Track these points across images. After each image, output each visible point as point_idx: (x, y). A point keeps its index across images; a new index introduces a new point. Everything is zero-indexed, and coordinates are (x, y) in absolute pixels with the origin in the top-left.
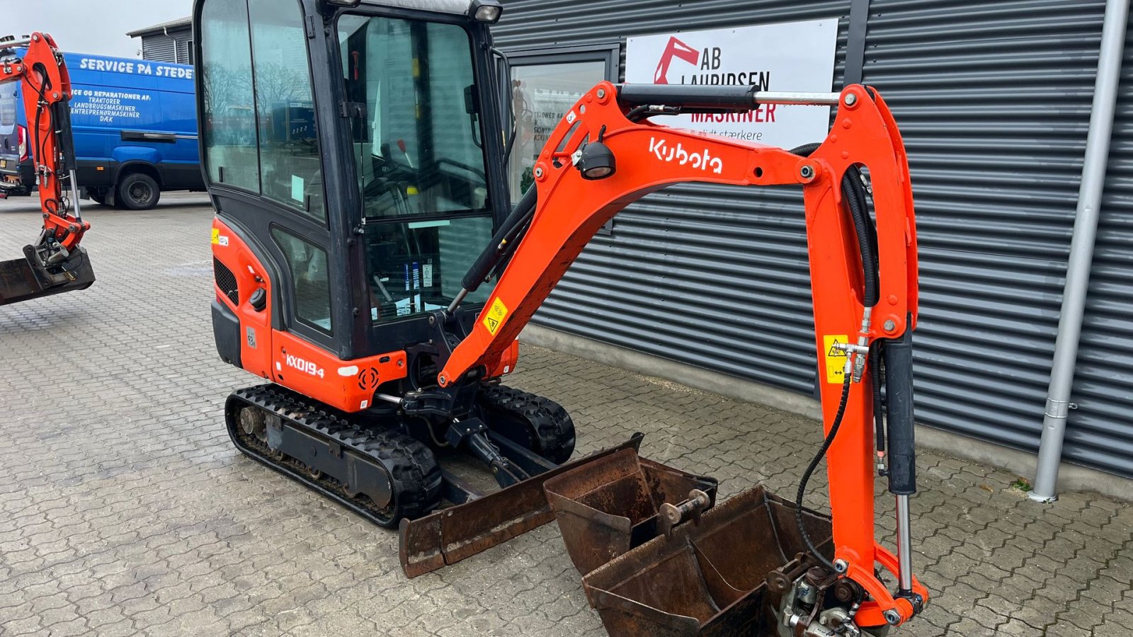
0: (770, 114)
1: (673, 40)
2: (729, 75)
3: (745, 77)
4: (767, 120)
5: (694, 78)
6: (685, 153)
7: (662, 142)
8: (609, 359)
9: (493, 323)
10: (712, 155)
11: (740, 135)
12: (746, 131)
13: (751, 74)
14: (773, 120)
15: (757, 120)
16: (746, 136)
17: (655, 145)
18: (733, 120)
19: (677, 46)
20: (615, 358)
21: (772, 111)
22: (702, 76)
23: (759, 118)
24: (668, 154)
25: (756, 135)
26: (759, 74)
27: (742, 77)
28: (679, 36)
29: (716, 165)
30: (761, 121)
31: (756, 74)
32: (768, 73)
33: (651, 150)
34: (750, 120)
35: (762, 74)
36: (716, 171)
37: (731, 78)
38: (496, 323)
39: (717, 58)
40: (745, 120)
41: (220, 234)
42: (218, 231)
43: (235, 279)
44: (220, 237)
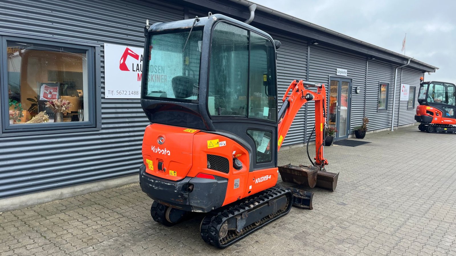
0: (166, 80)
1: (127, 49)
4: (165, 82)
5: (138, 65)
8: (100, 188)
10: (313, 95)
11: (156, 87)
12: (158, 86)
13: (159, 66)
15: (161, 82)
18: (153, 81)
19: (129, 51)
20: (103, 186)
22: (141, 65)
26: (161, 67)
27: (156, 67)
28: (130, 48)
30: (163, 82)
34: (159, 82)
37: (152, 67)
40: (157, 82)
41: (220, 141)
42: (217, 140)
43: (228, 160)
44: (220, 143)
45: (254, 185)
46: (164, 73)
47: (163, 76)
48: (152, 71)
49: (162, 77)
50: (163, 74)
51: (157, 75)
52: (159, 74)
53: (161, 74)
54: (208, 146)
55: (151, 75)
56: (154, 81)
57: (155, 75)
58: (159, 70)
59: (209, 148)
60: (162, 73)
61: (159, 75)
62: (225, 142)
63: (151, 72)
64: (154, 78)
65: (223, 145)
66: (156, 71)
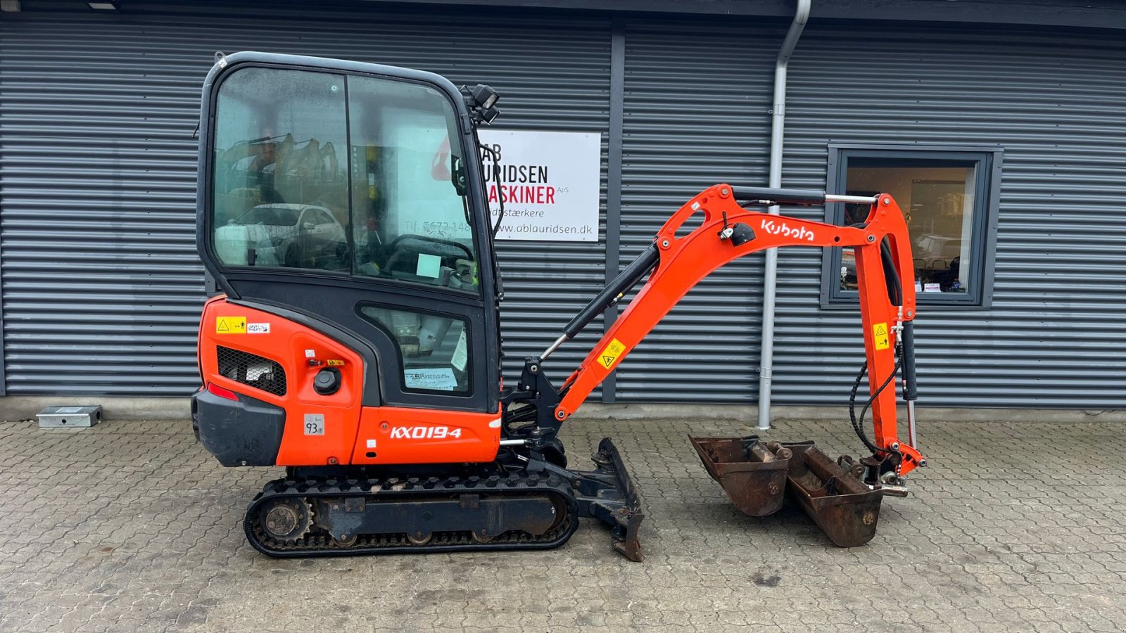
0: (550, 198)
2: (510, 167)
3: (525, 169)
4: (548, 202)
6: (788, 229)
7: (771, 222)
9: (609, 359)
10: (807, 230)
11: (524, 213)
12: (529, 210)
13: (531, 167)
14: (553, 202)
15: (539, 202)
16: (529, 214)
17: (766, 224)
18: (516, 201)
21: (552, 196)
22: (489, 166)
23: (541, 200)
24: (776, 229)
25: (538, 214)
26: (538, 168)
27: (523, 169)
29: (810, 236)
30: (543, 202)
31: (535, 167)
32: (546, 168)
33: (762, 227)
34: (533, 201)
35: (540, 168)
36: (809, 239)
37: (513, 169)
38: (611, 359)
39: (498, 152)
40: (527, 201)
41: (248, 321)
42: (244, 319)
43: (281, 367)
44: (249, 325)
45: (383, 439)
46: (545, 182)
47: (543, 188)
48: (513, 179)
49: (541, 190)
50: (543, 184)
51: (527, 188)
52: (531, 185)
53: (536, 185)
54: (217, 328)
55: (511, 187)
56: (519, 199)
57: (522, 188)
58: (532, 176)
59: (218, 332)
60: (540, 182)
61: (533, 188)
62: (267, 326)
63: (510, 181)
64: (518, 193)
65: (262, 331)
66: (523, 179)
